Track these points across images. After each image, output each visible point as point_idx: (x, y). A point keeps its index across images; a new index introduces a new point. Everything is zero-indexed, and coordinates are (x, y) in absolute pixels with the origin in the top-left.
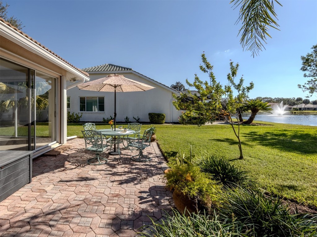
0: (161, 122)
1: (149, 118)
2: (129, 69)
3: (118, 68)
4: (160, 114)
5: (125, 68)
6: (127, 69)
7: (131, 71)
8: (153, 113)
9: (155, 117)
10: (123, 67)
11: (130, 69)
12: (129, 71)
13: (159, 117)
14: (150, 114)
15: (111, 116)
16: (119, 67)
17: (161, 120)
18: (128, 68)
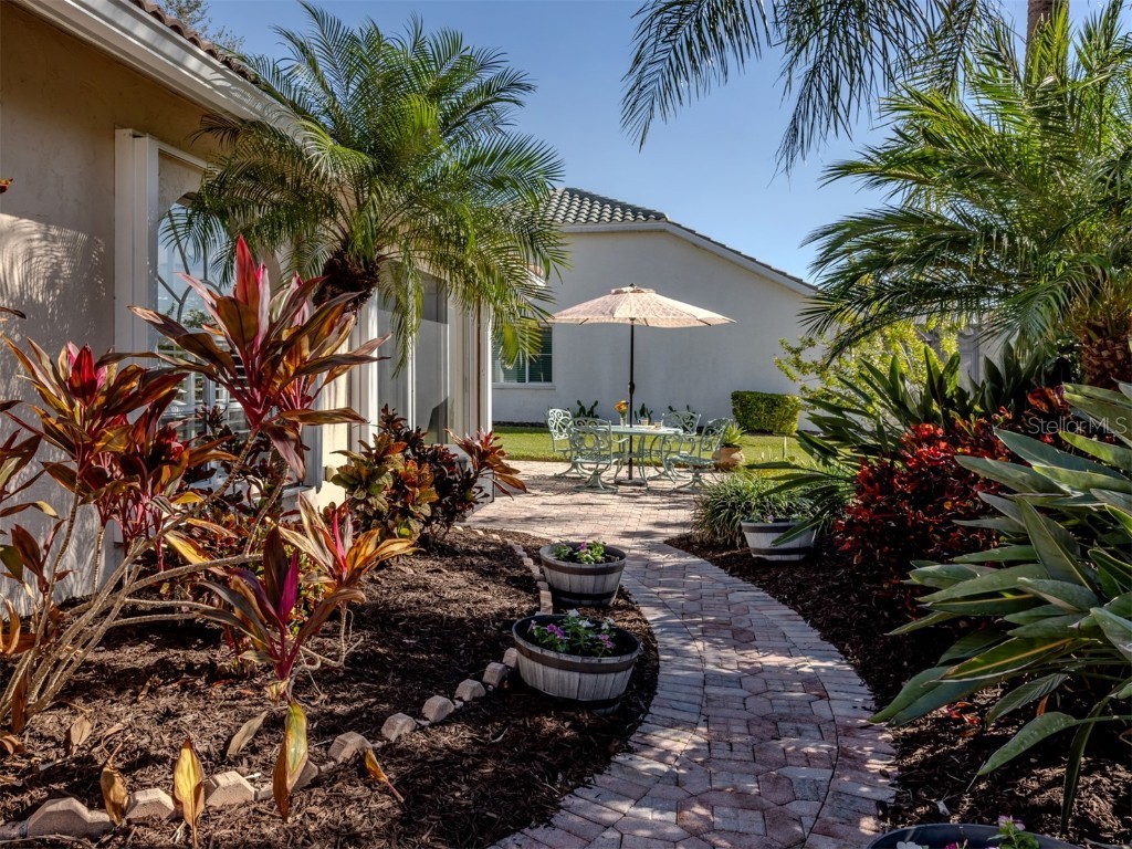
0: (780, 426)
1: (735, 410)
2: (655, 214)
3: (608, 210)
4: (778, 396)
5: (635, 211)
6: (647, 214)
7: (660, 225)
8: (748, 393)
9: (759, 409)
10: (629, 206)
11: (660, 217)
12: (652, 224)
13: (777, 409)
14: (736, 397)
15: (579, 403)
16: (614, 204)
17: (784, 419)
18: (650, 212)
